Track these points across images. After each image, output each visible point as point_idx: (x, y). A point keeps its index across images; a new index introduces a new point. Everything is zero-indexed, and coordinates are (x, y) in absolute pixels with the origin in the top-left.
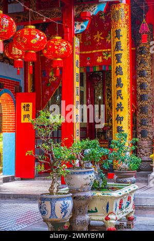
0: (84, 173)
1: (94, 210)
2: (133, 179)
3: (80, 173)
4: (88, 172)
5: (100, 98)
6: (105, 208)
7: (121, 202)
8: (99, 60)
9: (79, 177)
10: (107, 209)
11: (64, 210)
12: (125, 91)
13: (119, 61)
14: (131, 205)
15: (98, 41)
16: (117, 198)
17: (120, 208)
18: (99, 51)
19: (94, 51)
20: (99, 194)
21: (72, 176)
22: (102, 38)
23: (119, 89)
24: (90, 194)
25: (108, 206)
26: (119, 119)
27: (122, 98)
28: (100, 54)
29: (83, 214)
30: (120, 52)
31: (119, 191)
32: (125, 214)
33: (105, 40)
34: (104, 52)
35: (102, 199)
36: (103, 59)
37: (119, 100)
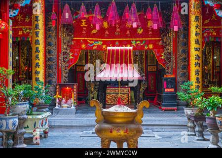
0: (23, 104)
1: (26, 127)
2: (47, 109)
3: (21, 104)
4: (25, 104)
5: (17, 58)
6: (33, 126)
7: (42, 122)
8: (20, 33)
9: (19, 106)
10: (35, 126)
11: (14, 124)
12: (41, 55)
13: (37, 36)
14: (47, 125)
15: (19, 20)
16: (40, 119)
17: (42, 125)
18: (20, 27)
19: (17, 27)
20: (30, 117)
21: (16, 106)
22: (22, 19)
23: (37, 54)
24: (26, 116)
25: (35, 124)
26: (37, 73)
27: (39, 60)
28: (21, 29)
29: (22, 128)
30: (38, 30)
31: (42, 115)
32: (44, 129)
33: (25, 20)
34: (24, 28)
35: (31, 120)
36: (23, 33)
37: (37, 61)
